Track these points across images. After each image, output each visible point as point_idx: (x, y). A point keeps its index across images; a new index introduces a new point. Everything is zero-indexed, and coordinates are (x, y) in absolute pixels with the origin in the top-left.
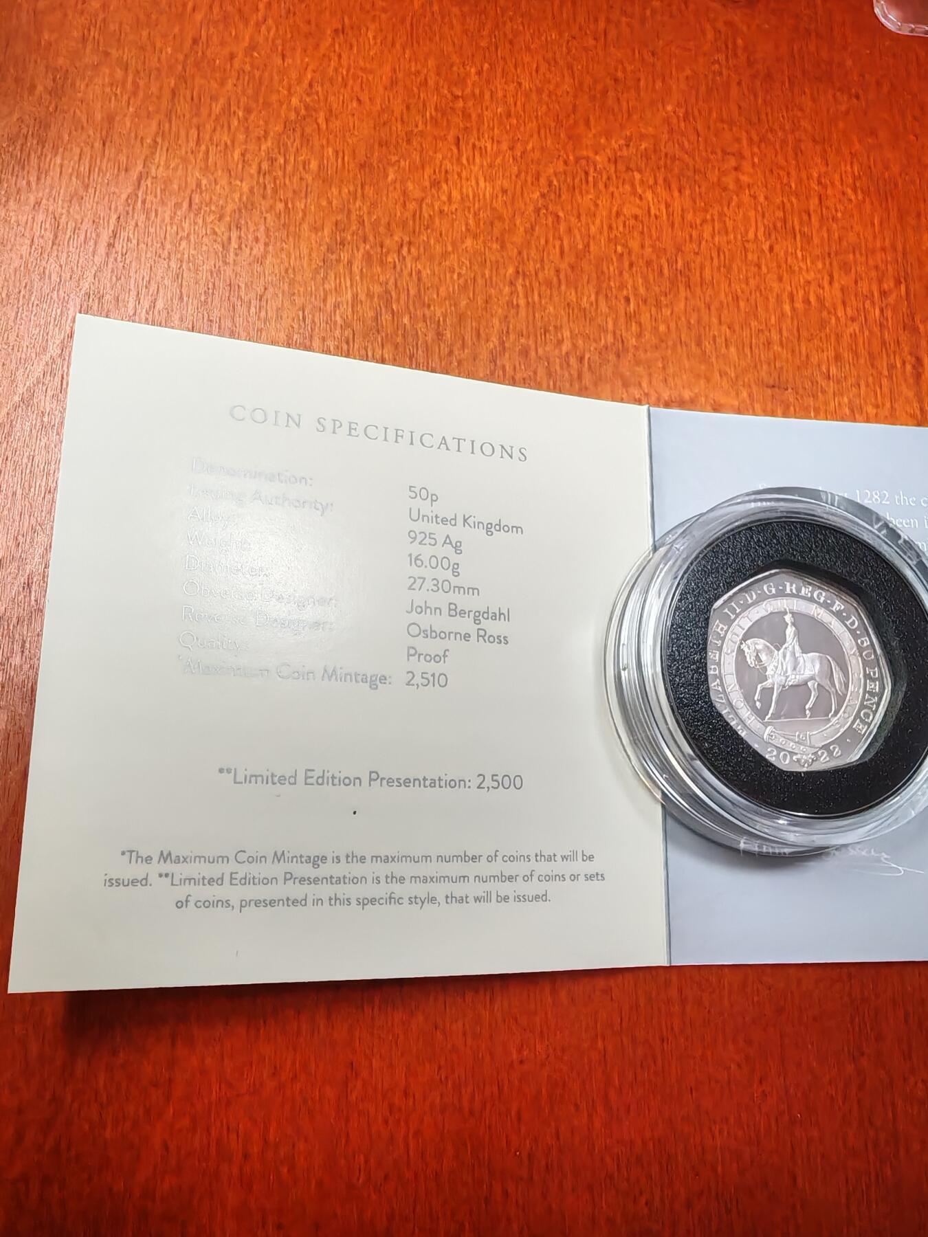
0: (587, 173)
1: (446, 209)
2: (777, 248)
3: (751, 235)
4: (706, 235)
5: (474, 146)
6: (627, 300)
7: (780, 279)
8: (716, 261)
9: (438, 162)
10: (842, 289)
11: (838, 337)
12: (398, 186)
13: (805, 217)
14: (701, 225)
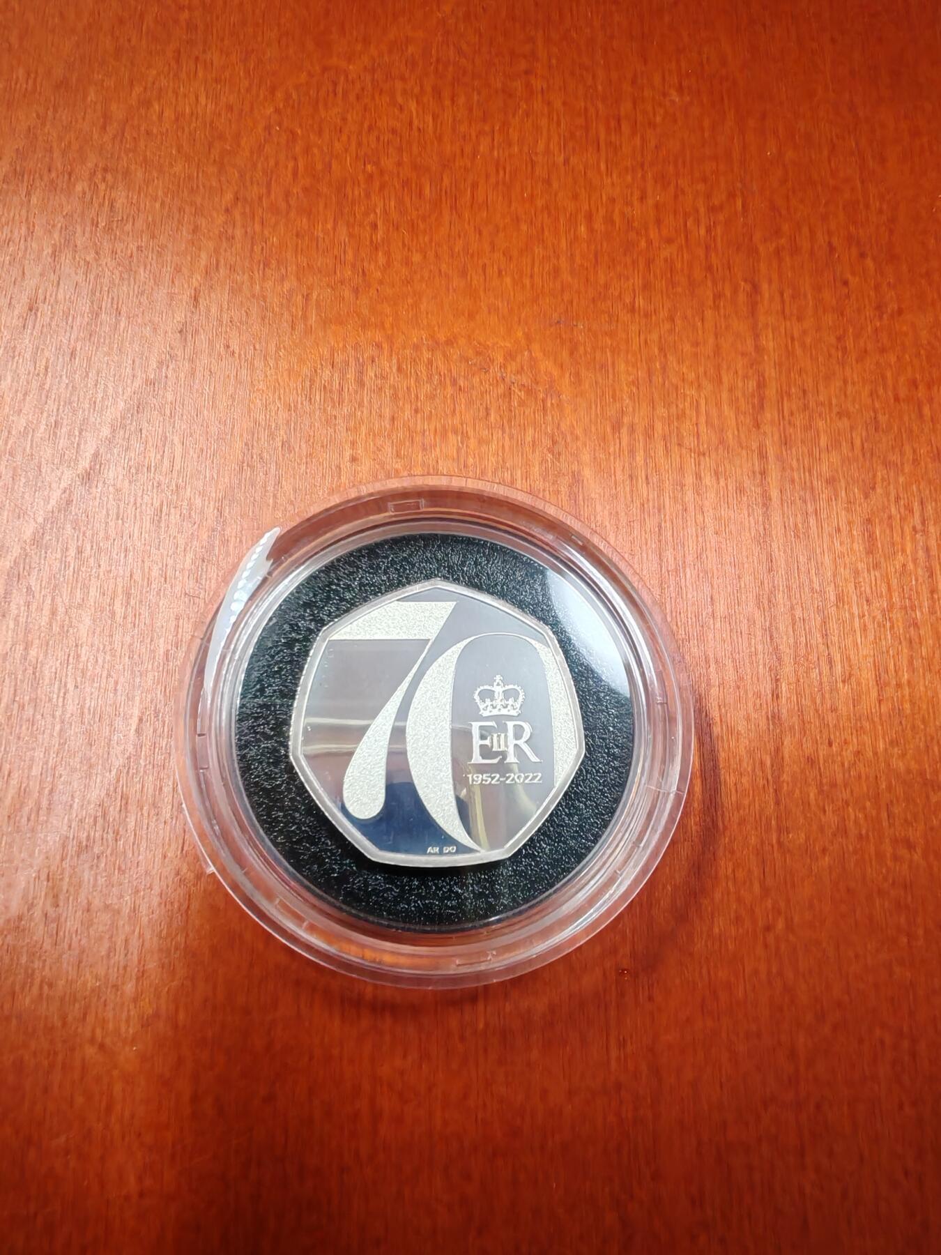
0: (335, 84)
1: (155, 131)
2: (574, 160)
3: (541, 146)
4: (484, 147)
5: (197, 58)
6: (374, 226)
7: (575, 197)
8: (493, 180)
9: (150, 79)
10: (657, 206)
11: (649, 263)
12: (99, 107)
13: (613, 124)
14: (477, 136)
